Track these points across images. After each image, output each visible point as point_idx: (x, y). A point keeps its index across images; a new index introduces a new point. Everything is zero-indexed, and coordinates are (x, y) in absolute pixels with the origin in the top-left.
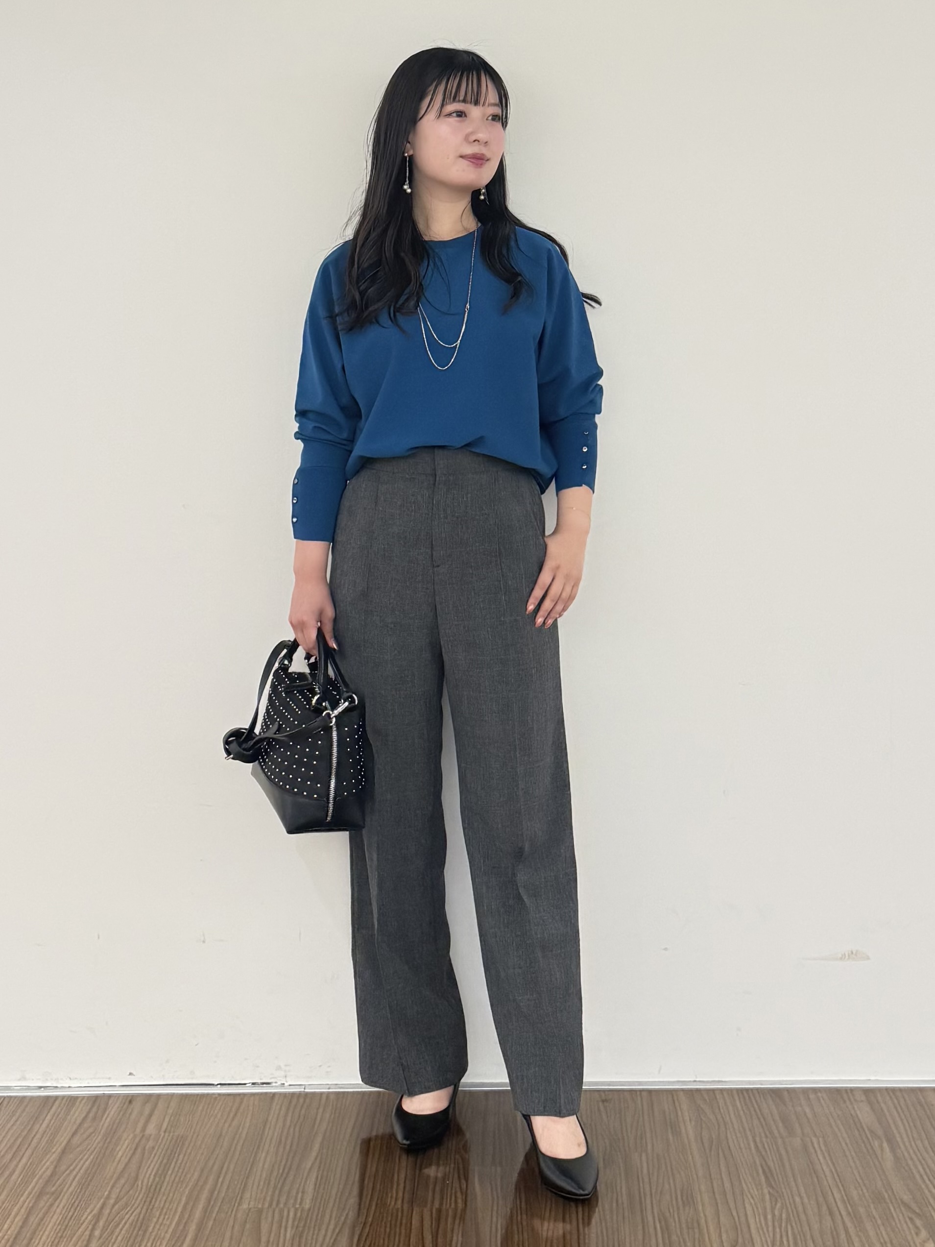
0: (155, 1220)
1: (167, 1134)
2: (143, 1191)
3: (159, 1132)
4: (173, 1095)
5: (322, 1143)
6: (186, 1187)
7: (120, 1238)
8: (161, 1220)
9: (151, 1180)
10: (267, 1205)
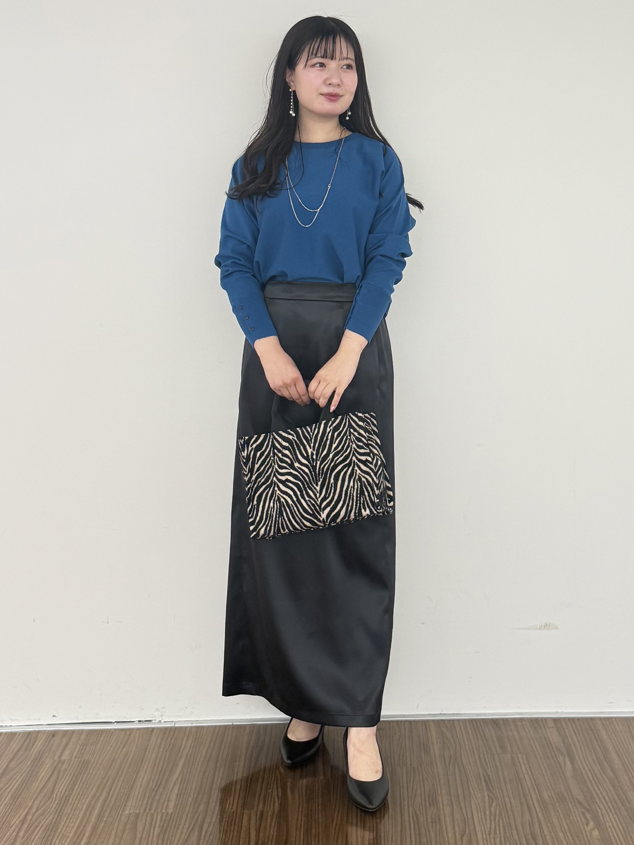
0: (63, 823)
1: (77, 760)
2: (57, 801)
3: (71, 758)
4: (82, 731)
5: (184, 764)
6: (87, 798)
7: (37, 837)
8: (67, 823)
9: (63, 793)
10: (142, 811)
